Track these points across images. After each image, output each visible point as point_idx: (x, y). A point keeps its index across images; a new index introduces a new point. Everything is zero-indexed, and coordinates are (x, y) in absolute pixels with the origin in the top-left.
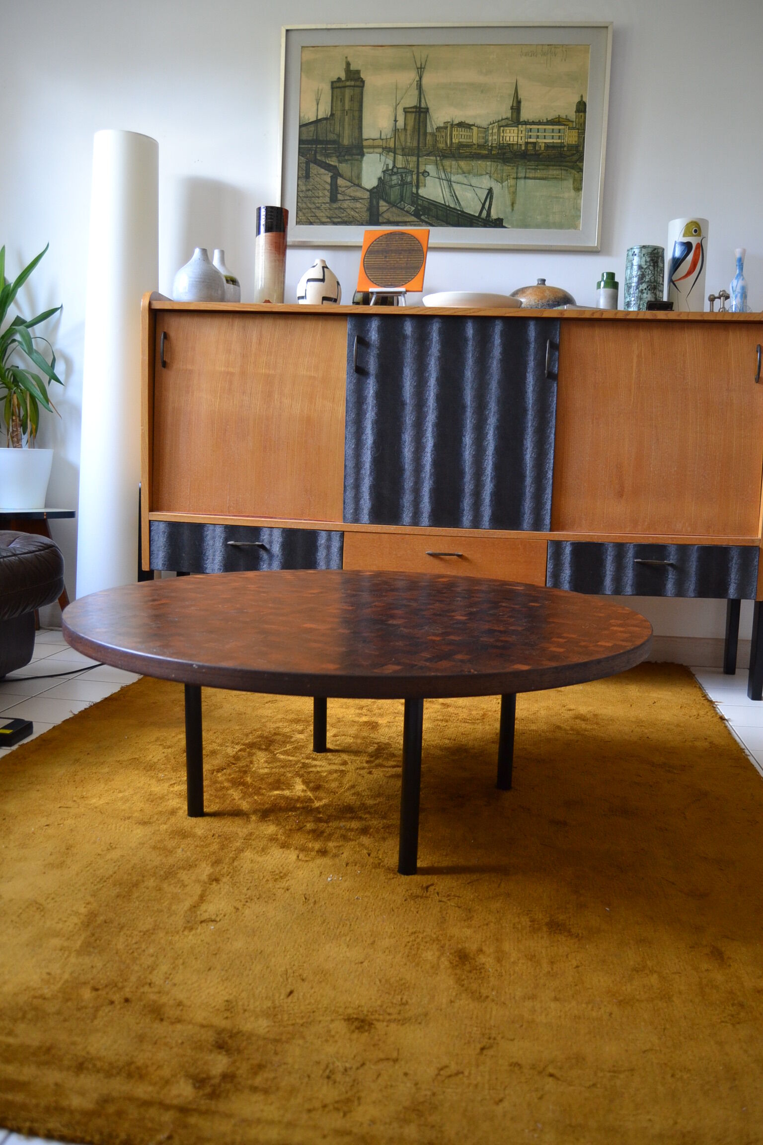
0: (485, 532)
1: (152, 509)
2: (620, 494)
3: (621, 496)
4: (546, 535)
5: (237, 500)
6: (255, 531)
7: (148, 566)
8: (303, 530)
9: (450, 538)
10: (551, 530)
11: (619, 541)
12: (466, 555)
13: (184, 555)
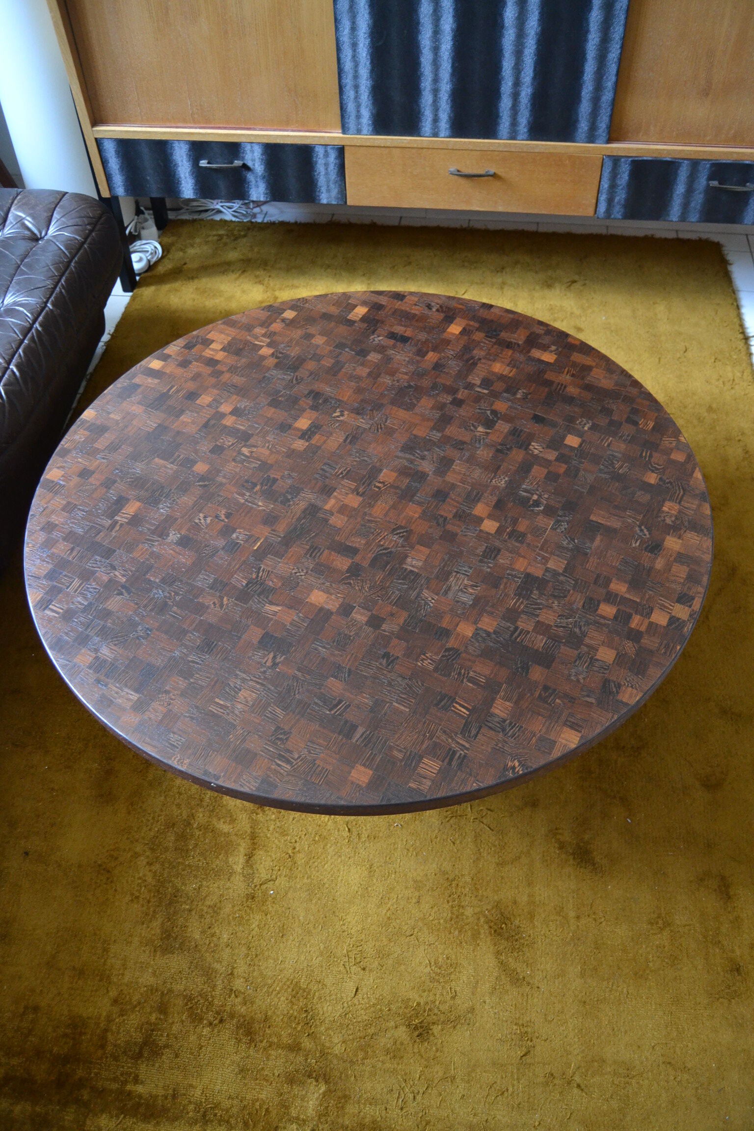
0: (523, 144)
1: (95, 122)
2: (706, 92)
3: (707, 94)
4: (601, 148)
5: (201, 105)
6: (233, 148)
7: (108, 192)
8: (292, 145)
9: (479, 153)
10: (609, 140)
11: (693, 157)
12: (500, 174)
13: (148, 178)
